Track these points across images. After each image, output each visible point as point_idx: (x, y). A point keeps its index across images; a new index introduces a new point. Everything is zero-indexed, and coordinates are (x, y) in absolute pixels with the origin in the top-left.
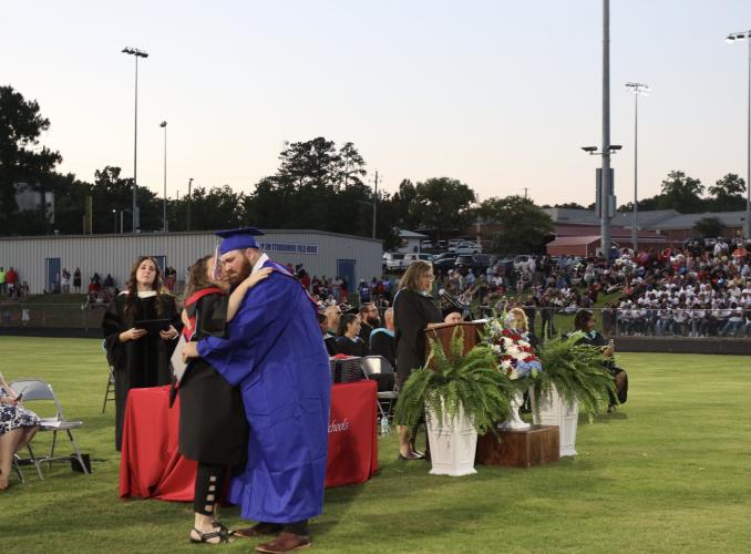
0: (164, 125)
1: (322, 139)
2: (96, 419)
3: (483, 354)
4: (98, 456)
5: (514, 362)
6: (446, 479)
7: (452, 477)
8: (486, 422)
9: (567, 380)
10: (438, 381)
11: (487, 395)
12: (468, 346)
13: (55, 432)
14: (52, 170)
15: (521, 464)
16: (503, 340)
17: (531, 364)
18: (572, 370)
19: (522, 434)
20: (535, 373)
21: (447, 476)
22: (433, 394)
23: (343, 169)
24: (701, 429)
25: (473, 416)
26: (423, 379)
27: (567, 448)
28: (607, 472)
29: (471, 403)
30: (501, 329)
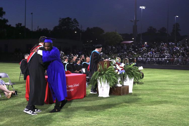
0: (32, 14)
1: (69, 18)
2: (17, 82)
3: (111, 68)
4: (18, 91)
5: (119, 70)
6: (102, 98)
7: (104, 97)
8: (112, 84)
9: (131, 75)
10: (101, 75)
11: (112, 78)
12: (108, 66)
13: (9, 85)
14: (6, 24)
15: (120, 95)
16: (116, 65)
17: (123, 71)
18: (132, 72)
19: (120, 87)
20: (123, 73)
21: (102, 97)
22: (99, 78)
23: (74, 25)
24: (161, 87)
25: (109, 83)
26: (97, 74)
27: (131, 91)
28: (140, 97)
29: (108, 80)
30: (116, 62)
